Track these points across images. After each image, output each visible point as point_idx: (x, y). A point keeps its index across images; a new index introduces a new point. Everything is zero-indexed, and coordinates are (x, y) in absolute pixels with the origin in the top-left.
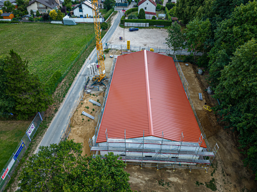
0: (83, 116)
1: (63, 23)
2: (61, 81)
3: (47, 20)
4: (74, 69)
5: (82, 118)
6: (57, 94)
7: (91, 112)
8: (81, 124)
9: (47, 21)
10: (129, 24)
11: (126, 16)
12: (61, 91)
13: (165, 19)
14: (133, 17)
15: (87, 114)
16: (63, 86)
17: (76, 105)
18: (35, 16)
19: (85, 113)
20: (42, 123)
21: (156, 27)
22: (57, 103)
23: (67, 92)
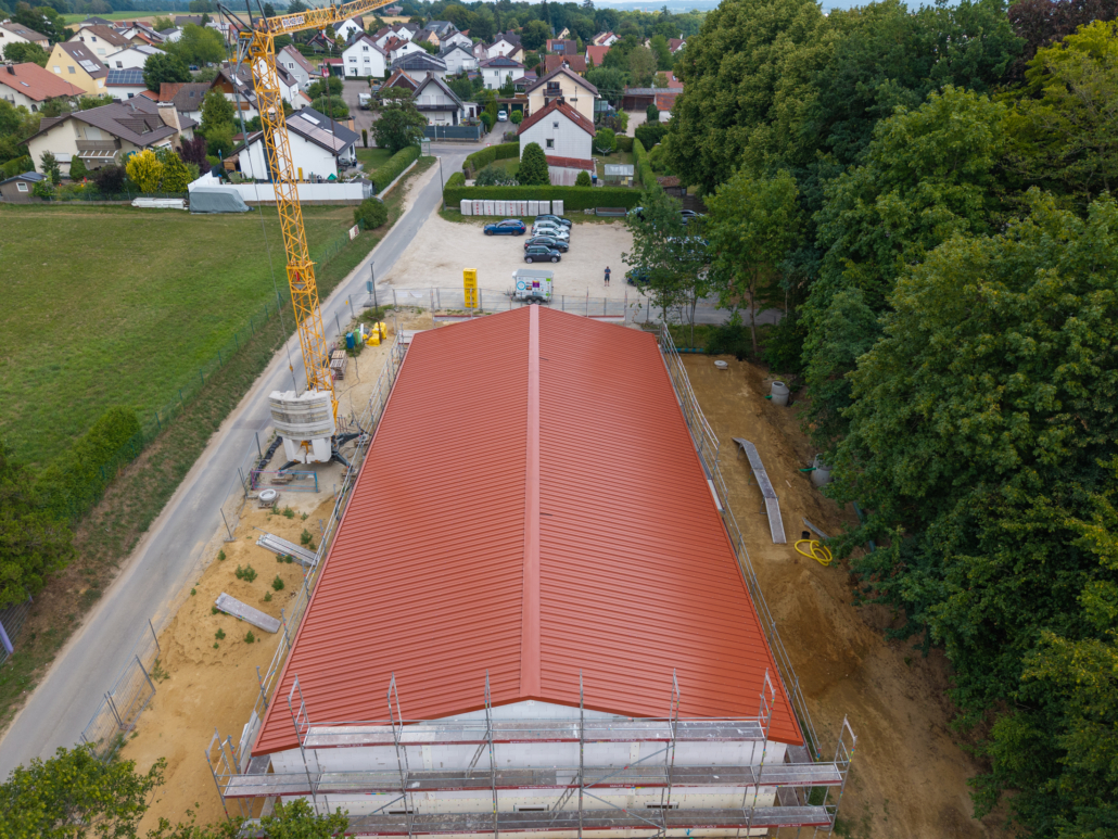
0: (219, 617)
1: (187, 204)
2: (137, 455)
3: (118, 196)
4: (212, 399)
5: (214, 630)
6: (106, 514)
7: (262, 596)
8: (208, 660)
9: (114, 200)
10: (480, 206)
11: (467, 176)
12: (128, 502)
13: (634, 183)
14: (500, 176)
15: (240, 609)
16: (142, 476)
17: (197, 567)
18: (66, 178)
19: (231, 604)
20: (10, 663)
21: (595, 218)
22: (100, 559)
23: (164, 505)
